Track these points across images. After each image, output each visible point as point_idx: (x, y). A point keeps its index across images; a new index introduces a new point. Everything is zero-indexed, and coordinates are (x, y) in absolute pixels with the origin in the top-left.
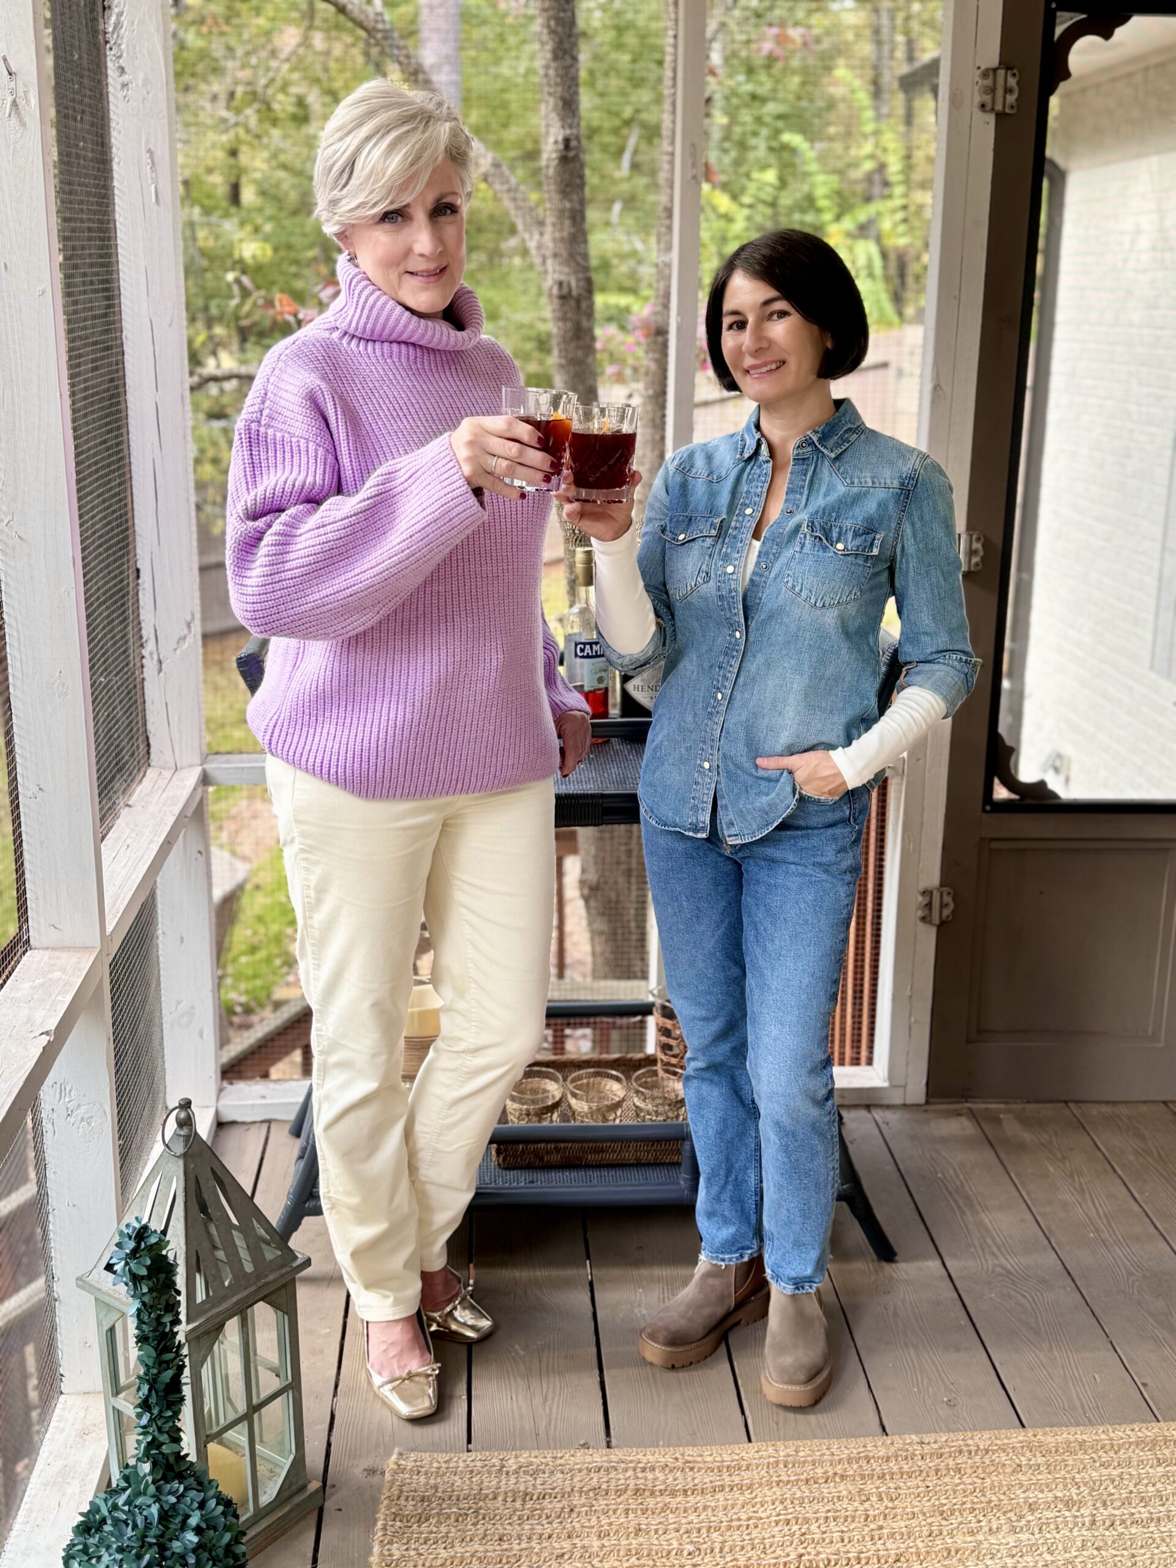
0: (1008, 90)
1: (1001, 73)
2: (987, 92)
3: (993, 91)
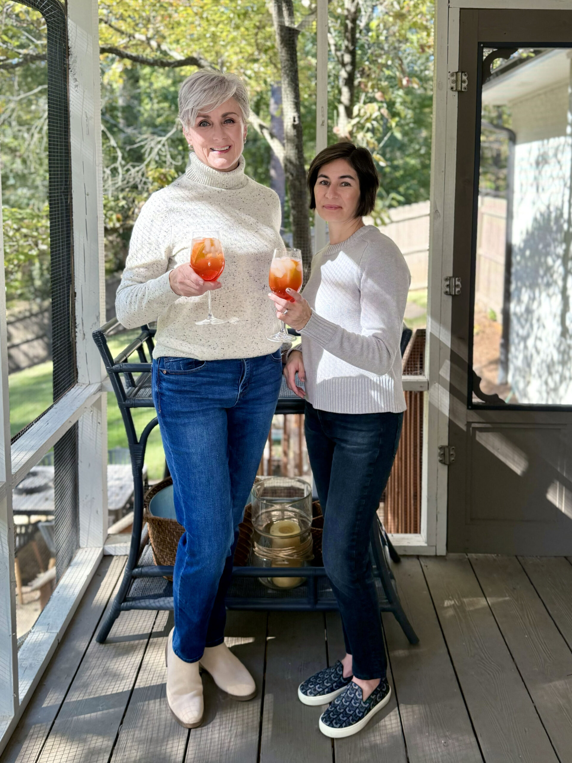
0: (463, 81)
1: (460, 74)
2: (453, 82)
3: (456, 81)
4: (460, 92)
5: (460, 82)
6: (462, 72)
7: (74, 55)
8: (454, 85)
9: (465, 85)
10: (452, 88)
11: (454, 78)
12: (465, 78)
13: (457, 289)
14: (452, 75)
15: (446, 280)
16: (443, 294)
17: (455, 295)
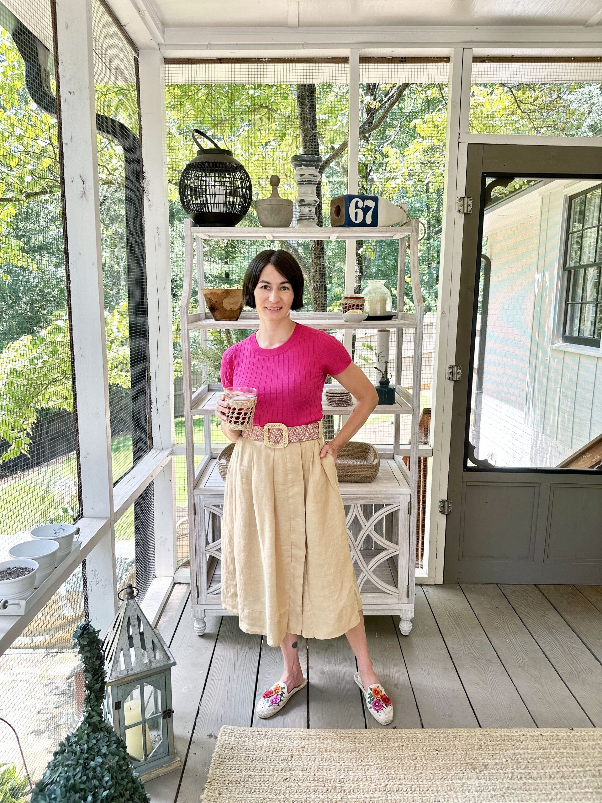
0: (469, 205)
1: (466, 198)
2: (460, 206)
3: (463, 205)
4: (466, 214)
5: (466, 206)
6: (468, 197)
7: (147, 179)
8: (461, 208)
9: (470, 208)
10: (459, 211)
11: (462, 202)
12: (470, 202)
13: (459, 376)
14: (460, 200)
15: (450, 368)
16: (447, 380)
17: (457, 380)
